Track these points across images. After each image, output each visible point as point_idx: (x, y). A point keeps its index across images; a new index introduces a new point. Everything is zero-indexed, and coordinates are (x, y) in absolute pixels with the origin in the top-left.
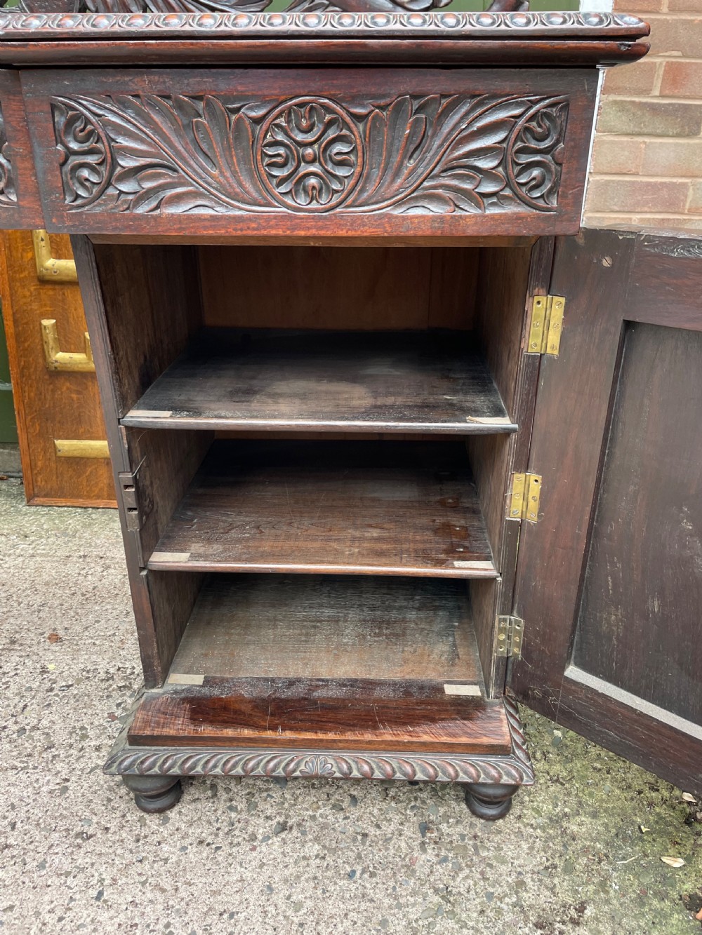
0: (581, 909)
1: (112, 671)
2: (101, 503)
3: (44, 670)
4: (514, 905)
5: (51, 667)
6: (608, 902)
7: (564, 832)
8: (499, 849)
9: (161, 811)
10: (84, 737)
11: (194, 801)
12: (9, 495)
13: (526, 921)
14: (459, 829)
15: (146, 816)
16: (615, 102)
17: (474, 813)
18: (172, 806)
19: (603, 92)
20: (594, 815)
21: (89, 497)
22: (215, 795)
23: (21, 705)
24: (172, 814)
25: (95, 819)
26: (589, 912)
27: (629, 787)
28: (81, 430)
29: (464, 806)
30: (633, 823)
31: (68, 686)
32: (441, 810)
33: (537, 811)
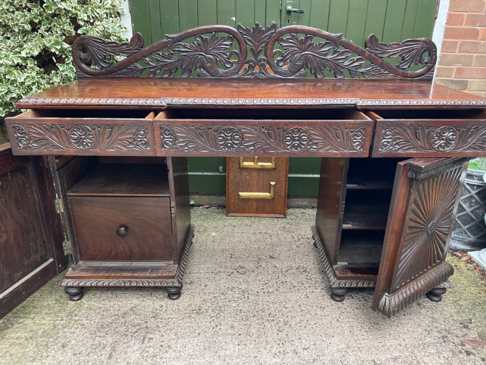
0: (471, 320)
1: (297, 266)
2: (252, 215)
3: (276, 267)
4: (453, 320)
5: (277, 266)
6: (477, 318)
7: (459, 304)
8: (442, 308)
9: (341, 301)
10: (303, 284)
11: (348, 299)
12: (217, 213)
13: (457, 323)
14: (429, 304)
15: (337, 302)
16: (440, 79)
17: (432, 300)
18: (343, 300)
19: (436, 76)
20: (465, 300)
21: (248, 213)
22: (353, 298)
23: (277, 276)
24: (344, 302)
25: (323, 304)
26: (473, 321)
27: (472, 294)
28: (249, 189)
29: (427, 299)
30: (477, 302)
31: (287, 271)
32: (422, 300)
33: (449, 299)
